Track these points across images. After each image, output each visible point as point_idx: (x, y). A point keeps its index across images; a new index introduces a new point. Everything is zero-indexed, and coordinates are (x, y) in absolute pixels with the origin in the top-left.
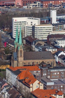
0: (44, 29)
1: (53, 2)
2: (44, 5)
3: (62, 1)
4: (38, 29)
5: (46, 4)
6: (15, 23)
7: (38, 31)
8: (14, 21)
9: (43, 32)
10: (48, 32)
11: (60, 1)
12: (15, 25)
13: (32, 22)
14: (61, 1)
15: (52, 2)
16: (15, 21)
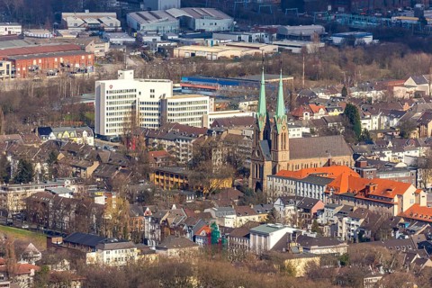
0: (190, 106)
1: (40, 61)
2: (19, 69)
3: (62, 60)
4: (175, 107)
5: (24, 69)
6: (109, 95)
7: (175, 112)
8: (107, 88)
9: (188, 114)
10: (201, 116)
11: (56, 60)
12: (109, 100)
13: (152, 91)
14: (59, 60)
15: (37, 62)
16: (109, 89)
